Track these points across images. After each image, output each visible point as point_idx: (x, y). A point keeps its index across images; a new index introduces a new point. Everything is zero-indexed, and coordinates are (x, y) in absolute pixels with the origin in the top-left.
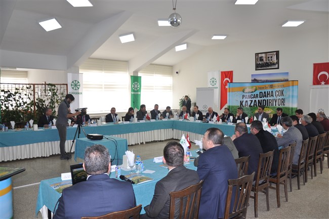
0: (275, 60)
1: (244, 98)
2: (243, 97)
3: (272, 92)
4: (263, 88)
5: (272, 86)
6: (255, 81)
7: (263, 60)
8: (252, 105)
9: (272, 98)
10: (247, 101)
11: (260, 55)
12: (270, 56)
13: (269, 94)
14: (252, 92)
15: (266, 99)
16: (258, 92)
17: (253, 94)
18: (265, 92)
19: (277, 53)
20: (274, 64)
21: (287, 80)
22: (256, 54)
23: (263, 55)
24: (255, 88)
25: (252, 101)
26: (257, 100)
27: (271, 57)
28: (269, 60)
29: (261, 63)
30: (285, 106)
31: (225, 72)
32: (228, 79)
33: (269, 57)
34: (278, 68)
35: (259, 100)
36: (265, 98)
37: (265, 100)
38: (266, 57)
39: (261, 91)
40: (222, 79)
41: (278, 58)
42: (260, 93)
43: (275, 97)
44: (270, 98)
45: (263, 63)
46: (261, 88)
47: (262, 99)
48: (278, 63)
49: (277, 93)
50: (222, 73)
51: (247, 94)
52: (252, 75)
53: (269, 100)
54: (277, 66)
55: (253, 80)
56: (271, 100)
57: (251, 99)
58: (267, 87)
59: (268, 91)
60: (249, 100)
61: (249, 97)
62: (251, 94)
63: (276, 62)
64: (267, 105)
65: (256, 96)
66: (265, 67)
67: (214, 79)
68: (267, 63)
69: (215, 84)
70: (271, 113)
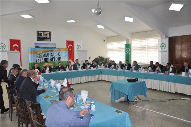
0: (48, 36)
3: (52, 53)
5: (51, 51)
6: (37, 47)
7: (41, 35)
8: (41, 61)
9: (52, 57)
10: (38, 59)
11: (40, 32)
12: (46, 34)
13: (50, 55)
15: (48, 57)
16: (43, 54)
17: (41, 55)
18: (47, 54)
19: (50, 33)
20: (48, 38)
21: (55, 48)
22: (37, 31)
23: (42, 33)
24: (42, 51)
25: (41, 59)
26: (43, 58)
27: (47, 34)
28: (45, 36)
29: (40, 37)
30: (61, 61)
32: (16, 45)
33: (45, 34)
34: (50, 41)
35: (44, 59)
37: (48, 58)
38: (43, 34)
41: (50, 35)
42: (45, 54)
43: (53, 57)
44: (51, 57)
45: (42, 37)
47: (46, 58)
48: (50, 38)
49: (55, 54)
50: (11, 40)
51: (38, 55)
52: (35, 44)
53: (50, 58)
54: (50, 40)
55: (36, 47)
56: (51, 58)
57: (40, 58)
58: (49, 51)
59: (49, 53)
60: (39, 58)
61: (39, 57)
62: (40, 55)
63: (49, 37)
64: (49, 61)
65: (43, 56)
66: (43, 39)
67: (3, 45)
68: (44, 37)
69: (4, 48)
70: (52, 65)
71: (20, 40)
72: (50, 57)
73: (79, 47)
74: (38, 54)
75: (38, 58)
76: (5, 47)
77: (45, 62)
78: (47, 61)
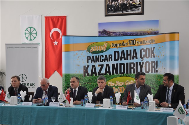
1: (90, 61)
2: (88, 60)
3: (135, 51)
4: (120, 45)
5: (134, 42)
6: (104, 33)
8: (103, 72)
9: (134, 61)
10: (94, 66)
13: (130, 55)
15: (125, 62)
16: (111, 52)
17: (104, 54)
18: (123, 52)
20: (135, 7)
21: (156, 33)
24: (106, 44)
25: (102, 66)
26: (110, 63)
29: (114, 3)
30: (158, 73)
31: (52, 18)
32: (58, 30)
34: (142, 13)
35: (113, 65)
36: (123, 61)
37: (124, 64)
39: (116, 50)
40: (48, 29)
42: (115, 52)
43: (139, 60)
44: (132, 61)
46: (116, 45)
47: (119, 62)
48: (142, 5)
49: (143, 53)
50: (47, 19)
51: (95, 55)
52: (99, 24)
53: (131, 64)
54: (140, 10)
56: (133, 64)
57: (100, 63)
58: (127, 44)
59: (129, 49)
60: (97, 64)
61: (98, 59)
62: (100, 54)
63: (138, 3)
64: (127, 73)
65: (109, 58)
67: (32, 29)
68: (124, 4)
69: (35, 38)
71: (65, 17)
72: (129, 61)
74: (93, 53)
75: (93, 64)
77: (117, 73)
78: (122, 72)
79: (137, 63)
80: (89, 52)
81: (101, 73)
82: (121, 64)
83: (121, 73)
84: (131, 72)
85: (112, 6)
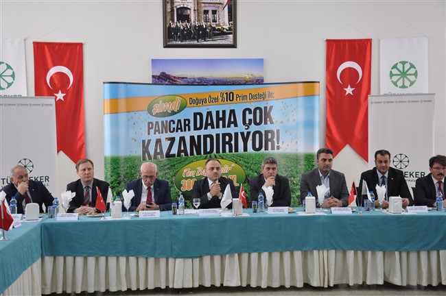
0: (224, 21)
1: (152, 131)
2: (149, 129)
3: (232, 112)
4: (204, 101)
5: (230, 97)
7: (187, 18)
8: (174, 151)
9: (232, 130)
10: (158, 141)
11: (178, 3)
12: (210, 9)
13: (223, 119)
14: (173, 113)
15: (213, 132)
16: (188, 114)
17: (175, 118)
18: (209, 114)
19: (232, 2)
20: (222, 33)
24: (179, 100)
25: (172, 140)
26: (187, 135)
27: (214, 12)
28: (206, 21)
29: (181, 25)
31: (51, 46)
32: (64, 70)
33: (206, 12)
34: (234, 46)
35: (192, 138)
36: (210, 131)
37: (211, 136)
38: (197, 11)
39: (197, 110)
40: (41, 68)
41: (232, 16)
42: (195, 114)
43: (241, 128)
44: (226, 130)
45: (188, 27)
46: (196, 102)
47: (202, 132)
48: (233, 30)
49: (249, 116)
50: (39, 48)
51: (160, 120)
53: (224, 135)
54: (229, 40)
55: (159, 78)
56: (230, 135)
57: (170, 135)
58: (216, 99)
59: (221, 108)
60: (164, 136)
61: (166, 127)
62: (169, 119)
63: (227, 27)
64: (218, 151)
65: (185, 125)
66: (194, 39)
67: (3, 66)
68: (200, 27)
69: (9, 85)
70: (230, 173)
71: (81, 45)
72: (221, 131)
73: (404, 74)
74: (158, 115)
75: (158, 136)
76: (10, 80)
77: (199, 153)
78: (208, 150)
79: (236, 134)
80: (151, 114)
81: (172, 153)
82: (205, 137)
83: (205, 152)
84: (224, 151)
85: (177, 29)
